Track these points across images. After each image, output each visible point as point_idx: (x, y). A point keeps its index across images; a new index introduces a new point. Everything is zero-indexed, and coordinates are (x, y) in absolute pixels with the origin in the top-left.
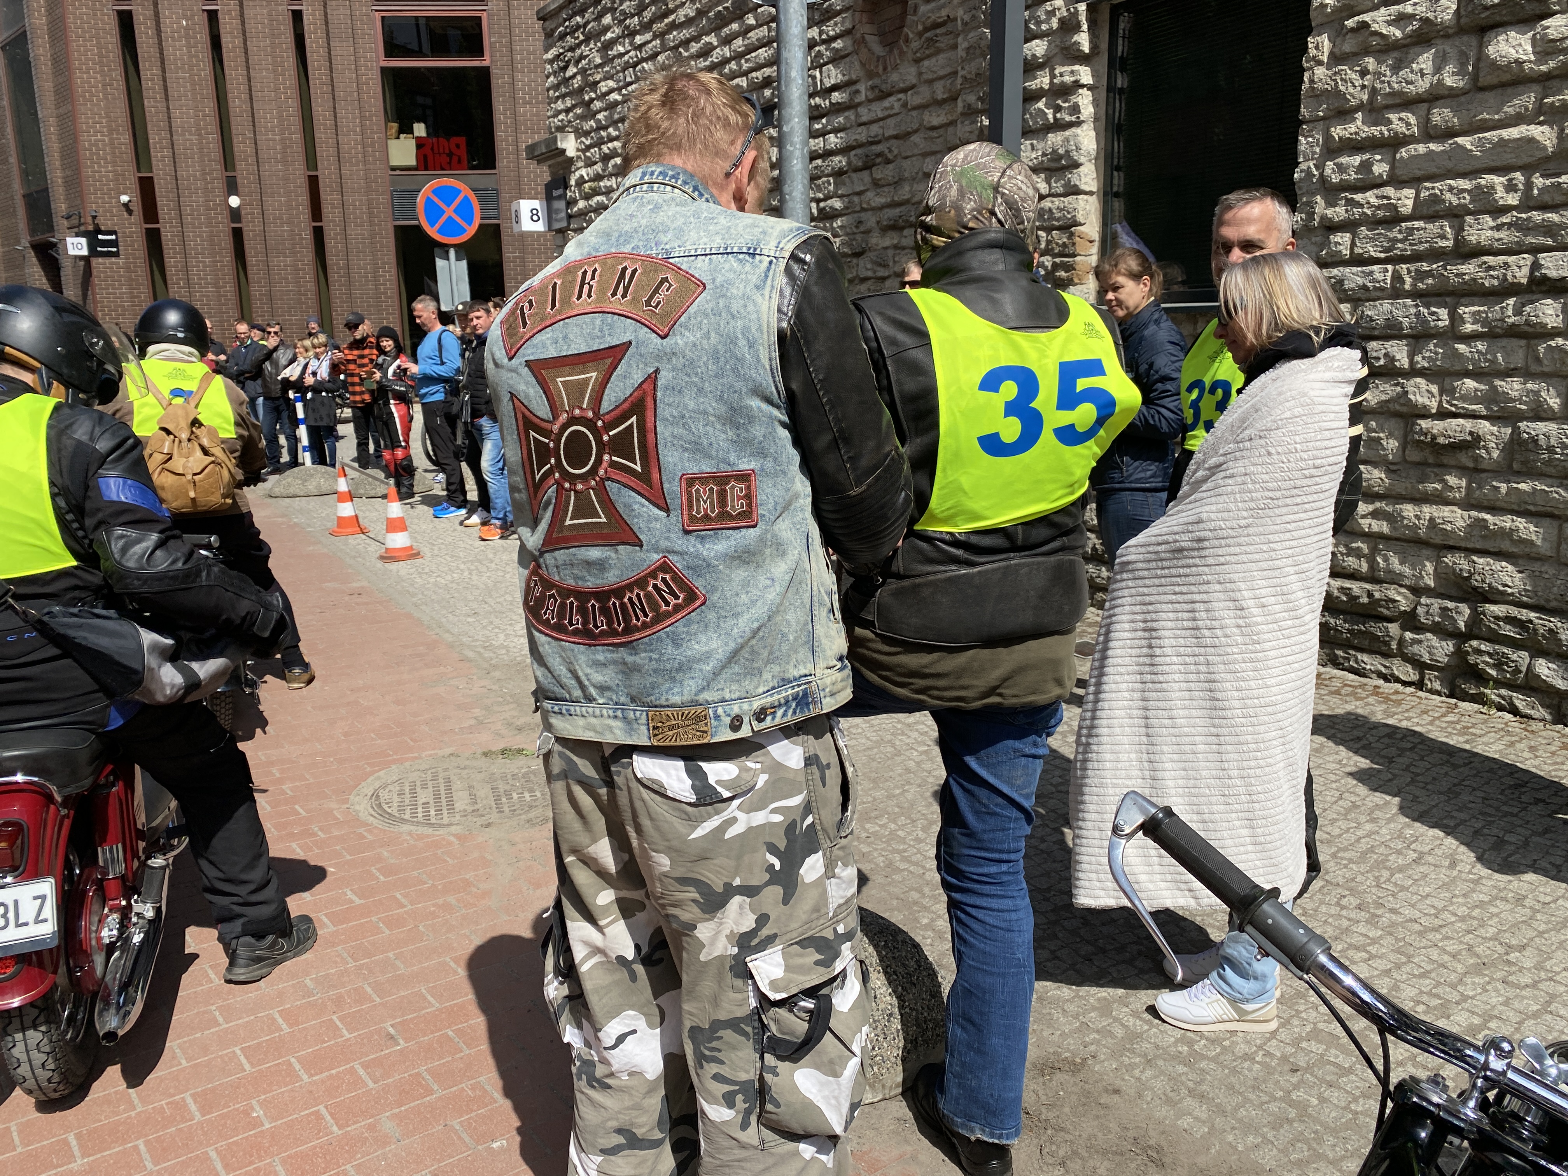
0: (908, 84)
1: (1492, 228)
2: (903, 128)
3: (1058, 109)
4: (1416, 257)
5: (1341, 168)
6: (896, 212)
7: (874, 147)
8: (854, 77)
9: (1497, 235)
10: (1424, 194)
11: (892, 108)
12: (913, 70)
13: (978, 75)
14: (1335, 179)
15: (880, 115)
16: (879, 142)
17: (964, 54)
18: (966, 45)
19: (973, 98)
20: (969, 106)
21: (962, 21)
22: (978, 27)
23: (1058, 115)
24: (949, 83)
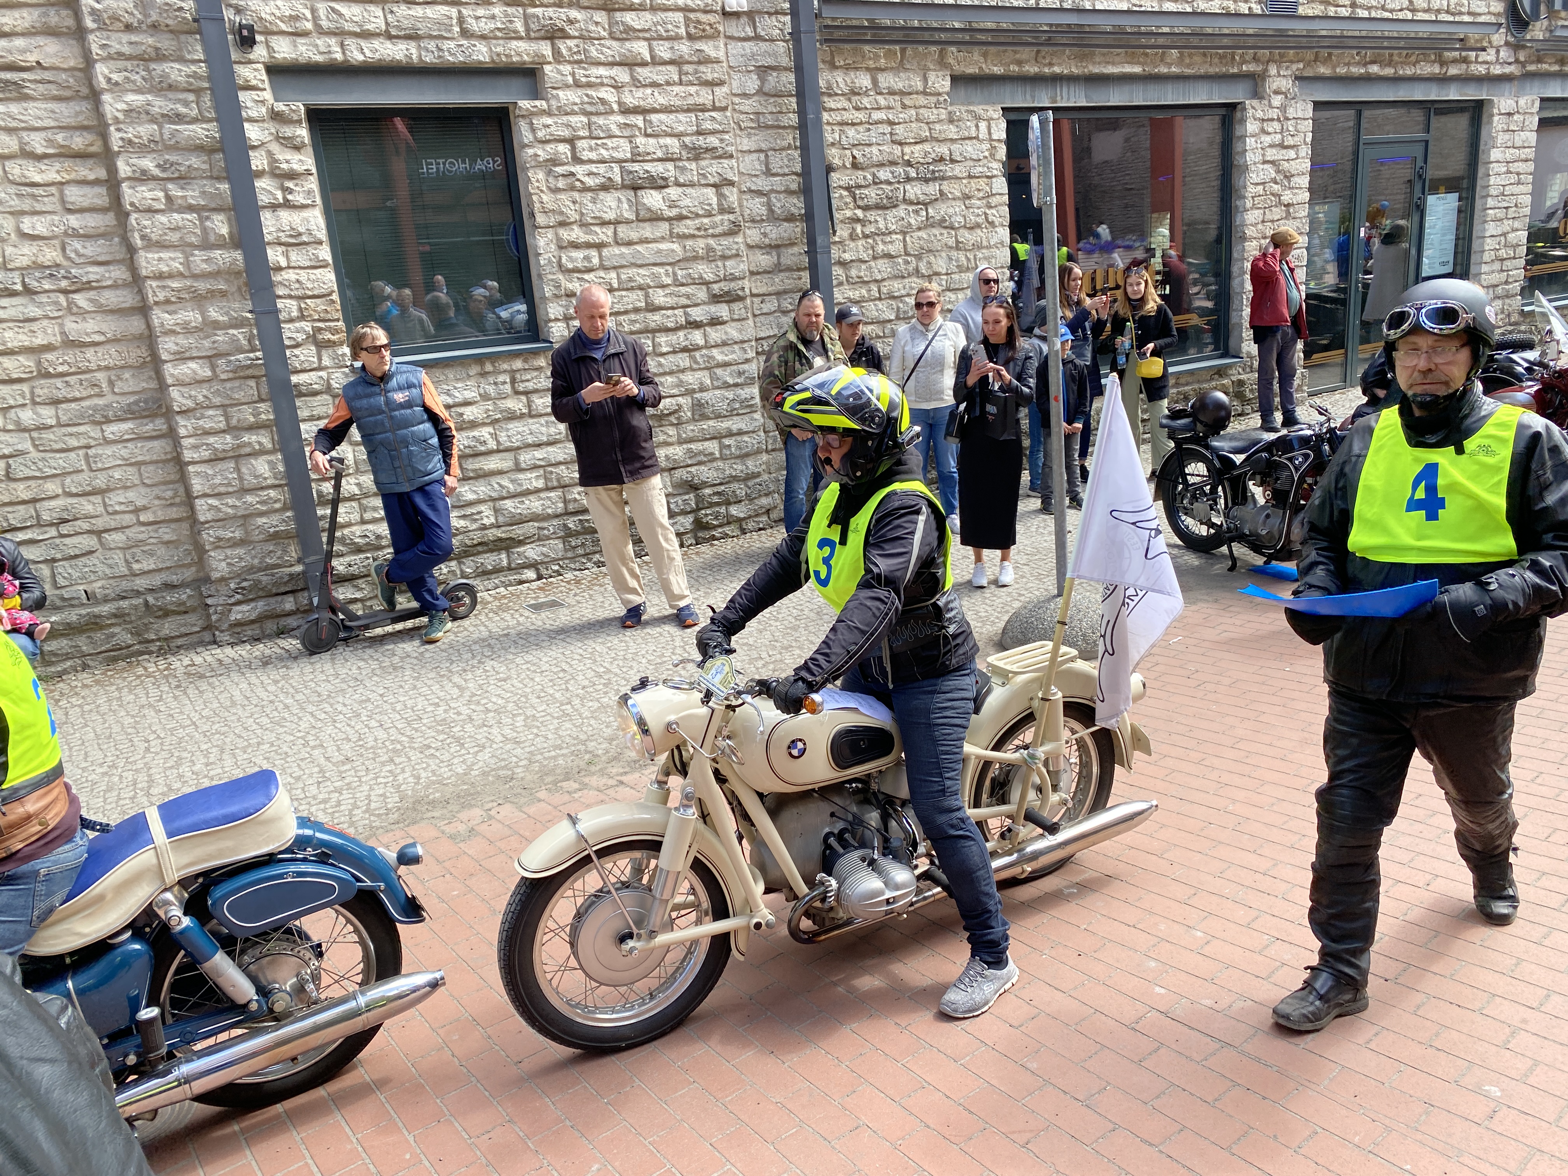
3: (286, 190)
5: (571, 259)
13: (150, 141)
14: (570, 266)
17: (120, 116)
18: (124, 106)
19: (148, 163)
20: (144, 172)
21: (109, 80)
22: (139, 91)
23: (290, 197)
24: (60, 138)
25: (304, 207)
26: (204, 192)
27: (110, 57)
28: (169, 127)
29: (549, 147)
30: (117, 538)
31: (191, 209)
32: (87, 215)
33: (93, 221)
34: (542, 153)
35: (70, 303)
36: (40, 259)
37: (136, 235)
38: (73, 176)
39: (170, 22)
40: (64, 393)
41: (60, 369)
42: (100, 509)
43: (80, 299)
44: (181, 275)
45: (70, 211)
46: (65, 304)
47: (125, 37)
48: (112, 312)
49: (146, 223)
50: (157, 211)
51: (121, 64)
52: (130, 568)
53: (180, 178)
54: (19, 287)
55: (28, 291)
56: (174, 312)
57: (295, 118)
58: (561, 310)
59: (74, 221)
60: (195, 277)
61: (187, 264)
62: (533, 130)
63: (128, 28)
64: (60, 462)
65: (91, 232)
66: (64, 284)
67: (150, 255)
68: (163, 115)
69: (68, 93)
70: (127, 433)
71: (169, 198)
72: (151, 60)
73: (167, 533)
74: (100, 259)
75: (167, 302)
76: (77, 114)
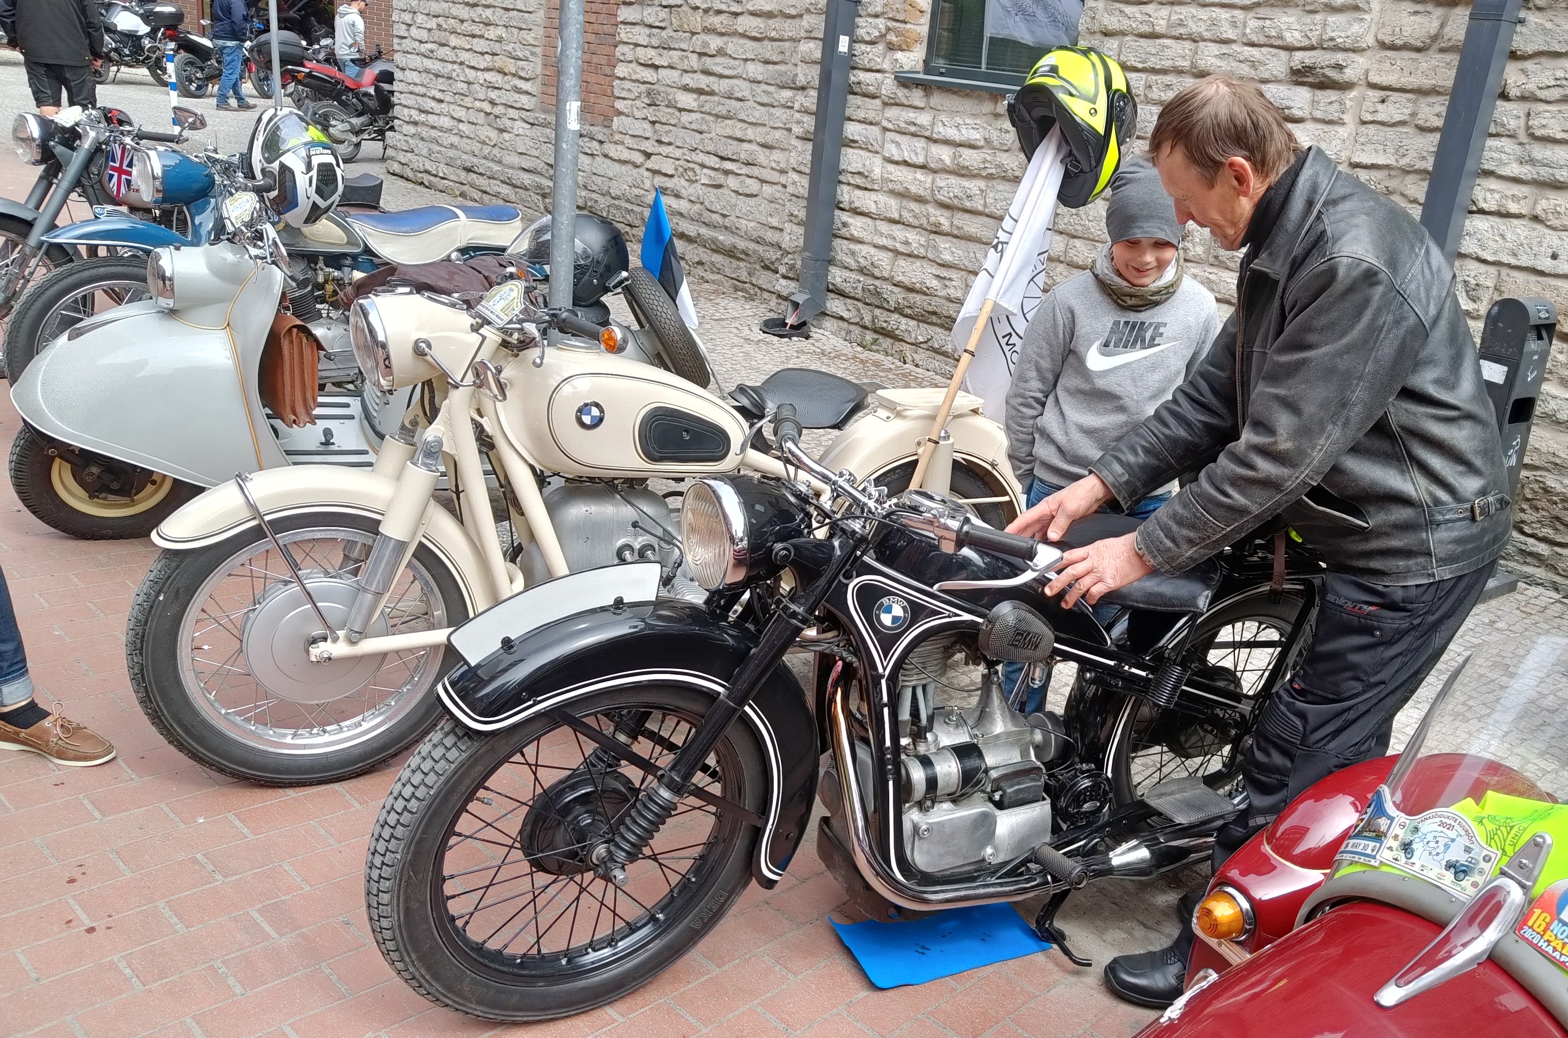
1: (1216, 56)
4: (1164, 72)
9: (1218, 63)
10: (1174, 17)
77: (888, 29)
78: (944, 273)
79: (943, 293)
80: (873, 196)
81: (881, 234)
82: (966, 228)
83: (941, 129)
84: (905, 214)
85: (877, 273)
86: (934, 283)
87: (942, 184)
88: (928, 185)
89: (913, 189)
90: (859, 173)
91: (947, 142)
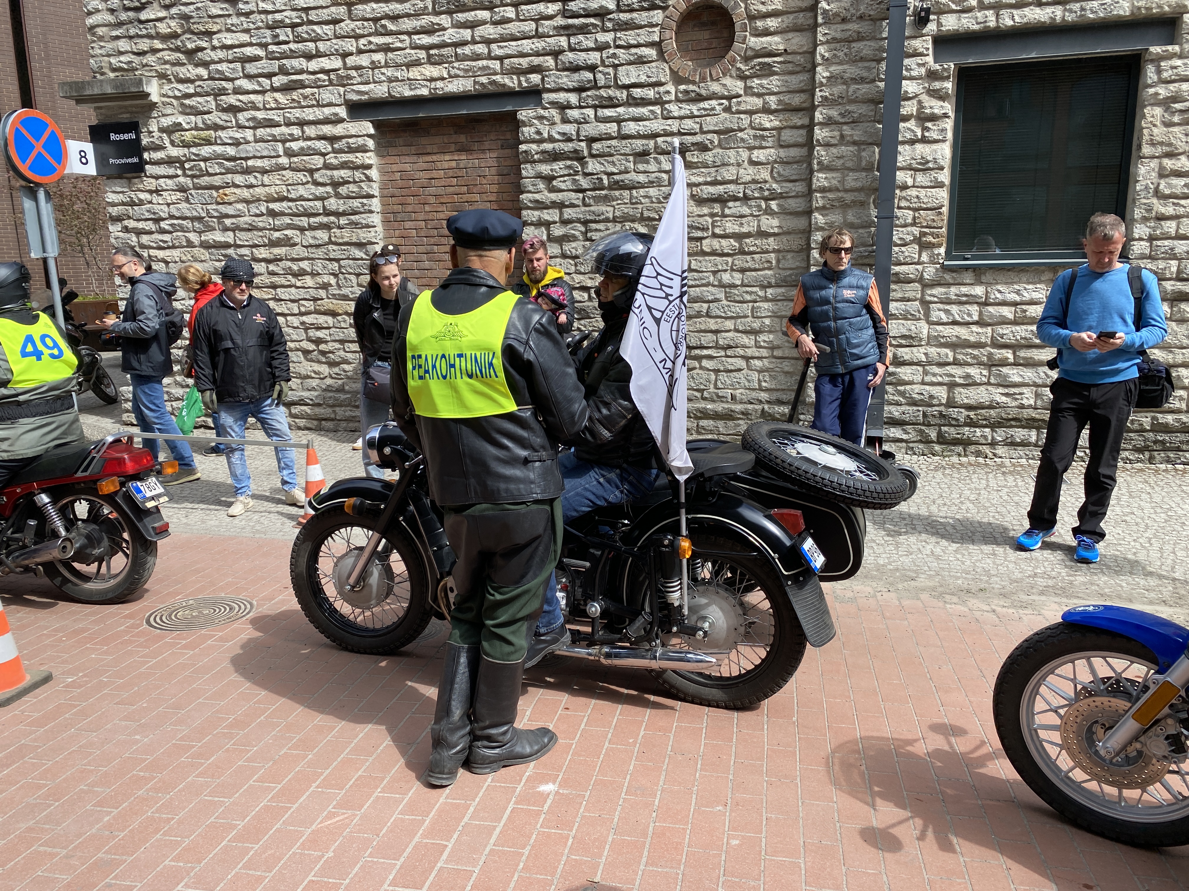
0: (734, 93)
2: (729, 125)
3: (925, 129)
6: (720, 189)
7: (689, 137)
8: (663, 80)
11: (713, 109)
12: (740, 84)
13: (839, 97)
14: (1167, 192)
15: (696, 113)
16: (695, 134)
17: (824, 81)
18: (828, 74)
19: (834, 113)
20: (830, 118)
21: (823, 57)
22: (840, 63)
23: (927, 134)
24: (786, 98)
25: (936, 141)
26: (866, 132)
27: (827, 42)
28: (853, 87)
29: (1172, 87)
30: (757, 363)
31: (855, 143)
32: (791, 149)
33: (794, 152)
34: (1163, 91)
35: (768, 207)
36: (757, 177)
37: (815, 161)
38: (789, 123)
39: (872, 13)
40: (750, 264)
41: (751, 249)
42: (753, 343)
43: (774, 205)
44: (837, 190)
45: (782, 146)
46: (764, 207)
47: (840, 27)
48: (791, 214)
49: (823, 153)
50: (832, 145)
51: (833, 46)
52: (760, 385)
53: (853, 122)
54: (741, 195)
55: (746, 198)
56: (827, 215)
57: (946, 74)
58: (1148, 231)
59: (783, 153)
60: (846, 191)
61: (842, 181)
62: (1159, 71)
63: (844, 20)
64: (737, 308)
65: (790, 160)
66: (766, 193)
67: (820, 175)
68: (852, 79)
69: (798, 69)
70: (779, 295)
71: (842, 136)
72: (854, 41)
73: (787, 366)
74: (792, 178)
75: (824, 208)
76: (801, 82)
77: (925, 234)
78: (1012, 390)
79: (1014, 404)
80: (922, 350)
81: (934, 375)
82: (1036, 358)
83: (998, 295)
84: (960, 357)
85: (935, 402)
86: (1004, 399)
87: (1001, 331)
88: (990, 335)
89: (972, 339)
90: (903, 337)
91: (1004, 303)
